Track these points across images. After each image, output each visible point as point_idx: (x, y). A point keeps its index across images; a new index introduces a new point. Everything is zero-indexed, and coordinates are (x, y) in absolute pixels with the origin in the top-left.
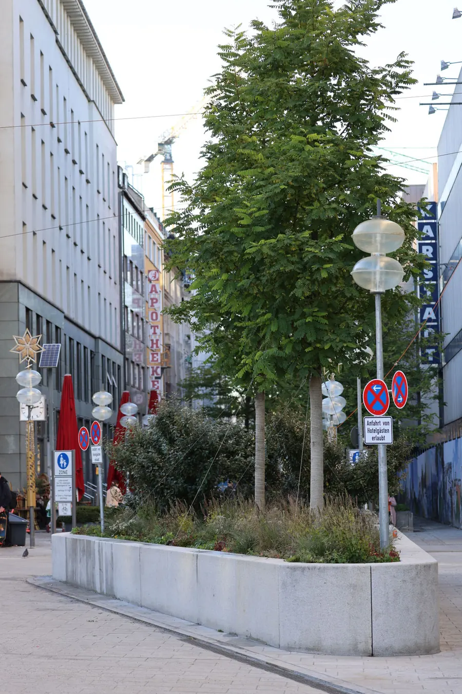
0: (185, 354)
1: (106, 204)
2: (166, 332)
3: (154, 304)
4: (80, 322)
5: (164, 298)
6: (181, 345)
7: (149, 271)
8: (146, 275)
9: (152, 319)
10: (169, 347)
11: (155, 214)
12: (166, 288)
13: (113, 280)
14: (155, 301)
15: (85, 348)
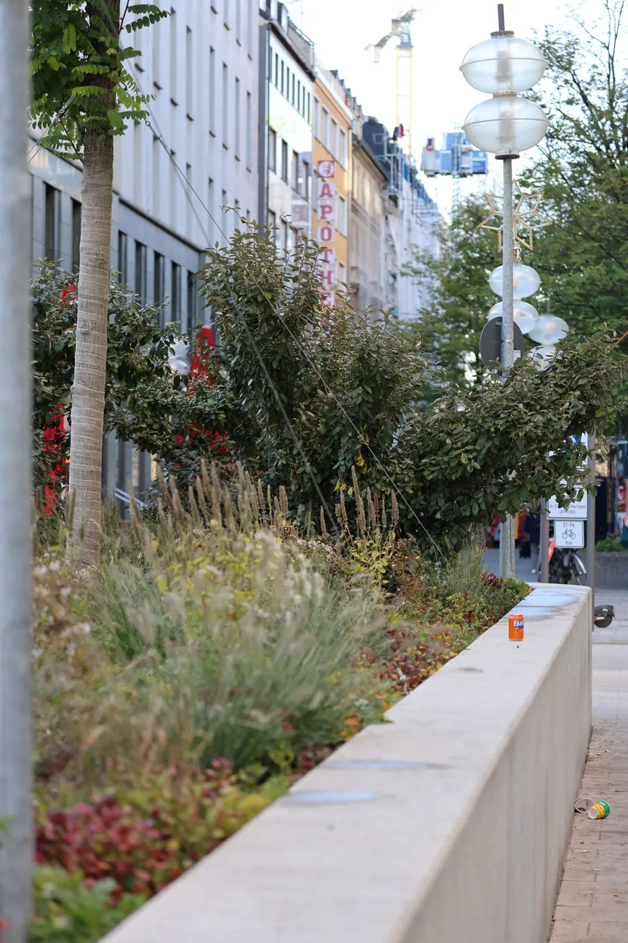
0: (388, 302)
1: (232, 35)
2: (353, 264)
3: (327, 215)
4: (165, 220)
5: (350, 212)
6: (381, 288)
7: (320, 162)
8: (314, 167)
9: (323, 239)
10: (358, 289)
11: (342, 82)
12: (355, 197)
13: (243, 164)
14: (327, 209)
15: (175, 265)
